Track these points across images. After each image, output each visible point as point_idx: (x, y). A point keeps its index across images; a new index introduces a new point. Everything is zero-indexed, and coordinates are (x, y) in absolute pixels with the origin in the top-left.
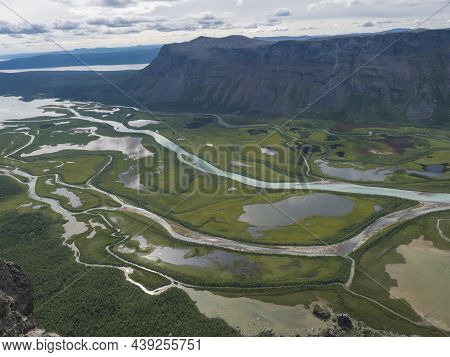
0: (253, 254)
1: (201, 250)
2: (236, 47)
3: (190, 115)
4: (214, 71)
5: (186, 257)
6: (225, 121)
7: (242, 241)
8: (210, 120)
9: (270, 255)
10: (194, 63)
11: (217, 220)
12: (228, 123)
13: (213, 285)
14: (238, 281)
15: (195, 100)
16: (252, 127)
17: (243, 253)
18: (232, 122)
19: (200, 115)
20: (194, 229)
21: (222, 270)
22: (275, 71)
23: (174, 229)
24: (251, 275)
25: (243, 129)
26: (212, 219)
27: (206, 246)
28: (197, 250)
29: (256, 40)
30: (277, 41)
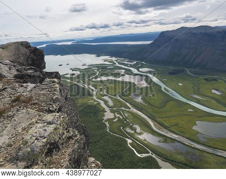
0: (199, 150)
1: (168, 140)
2: (202, 32)
3: (171, 68)
4: (188, 45)
5: (159, 142)
6: (191, 72)
7: (193, 141)
8: (183, 71)
9: (210, 153)
10: (177, 40)
11: (180, 125)
12: (193, 73)
13: (173, 161)
14: (187, 163)
15: (175, 60)
16: (207, 77)
17: (193, 148)
18: (195, 73)
19: (176, 68)
20: (166, 128)
21: (179, 154)
23: (155, 125)
24: (196, 162)
25: (202, 77)
26: (177, 125)
27: (171, 139)
28: (166, 139)
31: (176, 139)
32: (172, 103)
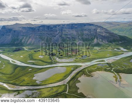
0: (38, 89)
1: (20, 92)
2: (29, 27)
3: (14, 48)
4: (22, 34)
6: (26, 48)
7: (34, 86)
9: (44, 88)
10: (15, 31)
11: (26, 80)
12: (28, 49)
15: (16, 43)
19: (18, 47)
22: (41, 33)
23: (9, 87)
25: (32, 50)
27: (22, 90)
29: (35, 25)
30: (41, 25)
31: (25, 89)
32: (19, 68)
